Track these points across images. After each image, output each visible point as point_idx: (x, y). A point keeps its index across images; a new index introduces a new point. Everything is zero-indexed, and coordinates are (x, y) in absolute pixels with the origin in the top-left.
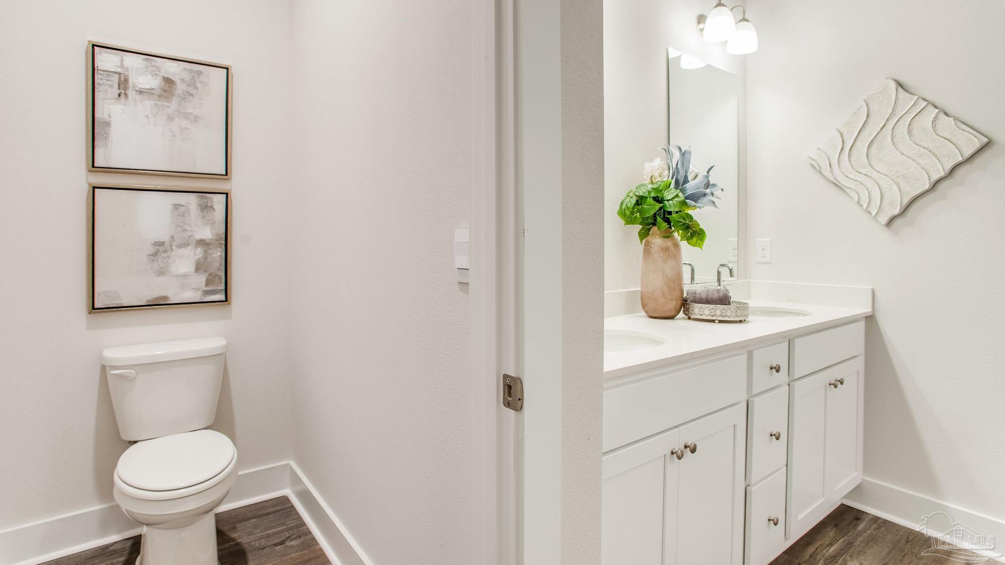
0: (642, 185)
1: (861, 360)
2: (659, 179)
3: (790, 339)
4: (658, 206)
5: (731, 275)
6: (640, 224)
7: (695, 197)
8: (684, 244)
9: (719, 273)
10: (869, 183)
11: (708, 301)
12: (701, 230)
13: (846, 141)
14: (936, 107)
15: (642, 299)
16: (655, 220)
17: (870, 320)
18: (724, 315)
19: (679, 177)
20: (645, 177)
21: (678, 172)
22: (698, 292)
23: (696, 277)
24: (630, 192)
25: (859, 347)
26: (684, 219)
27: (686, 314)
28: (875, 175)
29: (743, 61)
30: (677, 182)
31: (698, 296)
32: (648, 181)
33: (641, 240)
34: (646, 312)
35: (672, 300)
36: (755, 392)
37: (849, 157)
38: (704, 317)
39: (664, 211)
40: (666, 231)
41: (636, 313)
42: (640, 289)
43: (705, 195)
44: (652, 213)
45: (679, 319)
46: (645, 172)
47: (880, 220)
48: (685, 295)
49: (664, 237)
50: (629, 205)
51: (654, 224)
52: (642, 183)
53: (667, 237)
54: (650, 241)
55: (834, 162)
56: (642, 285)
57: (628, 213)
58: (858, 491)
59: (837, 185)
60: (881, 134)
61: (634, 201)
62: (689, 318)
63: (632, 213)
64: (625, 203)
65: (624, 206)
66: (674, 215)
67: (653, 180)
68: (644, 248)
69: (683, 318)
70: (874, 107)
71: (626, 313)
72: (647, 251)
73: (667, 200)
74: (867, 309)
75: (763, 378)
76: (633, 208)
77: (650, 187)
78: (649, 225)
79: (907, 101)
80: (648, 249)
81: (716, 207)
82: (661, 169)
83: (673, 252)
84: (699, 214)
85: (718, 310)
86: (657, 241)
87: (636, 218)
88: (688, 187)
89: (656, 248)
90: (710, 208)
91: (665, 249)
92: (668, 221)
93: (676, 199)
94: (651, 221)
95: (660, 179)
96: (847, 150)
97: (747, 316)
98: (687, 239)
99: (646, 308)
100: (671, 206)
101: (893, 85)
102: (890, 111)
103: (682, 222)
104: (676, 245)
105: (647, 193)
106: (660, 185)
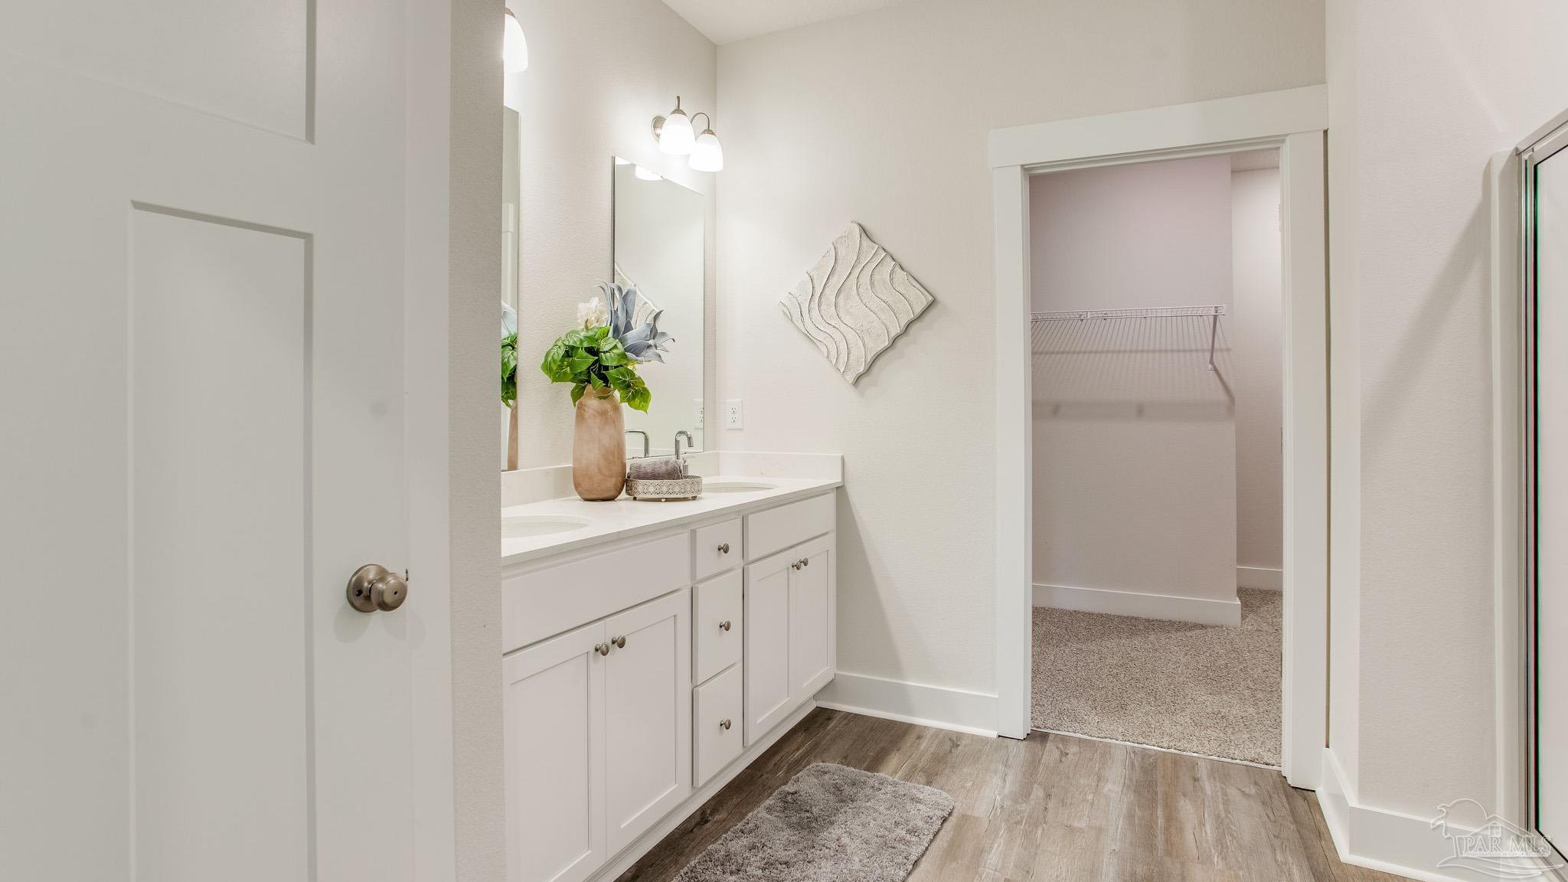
0: (573, 332)
1: (832, 537)
2: (595, 324)
3: (743, 515)
4: (593, 358)
5: (690, 445)
6: (572, 381)
7: (637, 350)
8: (625, 406)
9: (677, 442)
10: (837, 336)
11: (654, 476)
12: (645, 390)
13: (816, 286)
14: (894, 259)
15: (575, 478)
16: (589, 377)
17: (840, 490)
18: (671, 491)
19: (620, 323)
20: (579, 321)
21: (617, 317)
22: (644, 465)
23: (651, 449)
24: (558, 340)
25: (830, 524)
26: (624, 376)
27: (629, 494)
28: (843, 328)
29: (712, 179)
30: (616, 330)
31: (642, 470)
32: (583, 327)
33: (575, 401)
34: (580, 494)
35: (611, 476)
36: (699, 577)
37: (819, 306)
38: (648, 496)
39: (600, 366)
40: (604, 392)
41: (569, 496)
42: (571, 465)
43: (649, 346)
44: (584, 368)
45: (621, 500)
46: (579, 315)
47: (847, 378)
48: (628, 471)
49: (600, 398)
50: (556, 357)
51: (589, 382)
52: (575, 329)
53: (605, 398)
54: (583, 403)
55: (805, 310)
56: (575, 460)
57: (554, 367)
58: (829, 688)
59: (808, 336)
60: (847, 283)
61: (562, 352)
62: (635, 499)
63: (561, 367)
64: (552, 355)
65: (550, 358)
66: (612, 371)
67: (589, 325)
68: (577, 413)
69: (626, 499)
70: (842, 252)
71: (554, 498)
72: (580, 417)
73: (604, 352)
74: (836, 479)
75: (709, 562)
76: (562, 361)
77: (583, 334)
78: (582, 382)
79: (869, 249)
80: (581, 413)
81: (662, 361)
82: (598, 312)
83: (611, 418)
84: (642, 369)
85: (664, 486)
86: (592, 403)
87: (565, 373)
88: (628, 337)
89: (591, 411)
90: (655, 363)
91: (603, 413)
92: (605, 379)
93: (614, 351)
94: (583, 377)
95: (597, 325)
96: (817, 298)
97: (699, 491)
98: (629, 401)
99: (580, 489)
100: (609, 360)
101: (857, 229)
102: (855, 257)
103: (621, 379)
104: (616, 409)
105: (578, 343)
106: (596, 332)
